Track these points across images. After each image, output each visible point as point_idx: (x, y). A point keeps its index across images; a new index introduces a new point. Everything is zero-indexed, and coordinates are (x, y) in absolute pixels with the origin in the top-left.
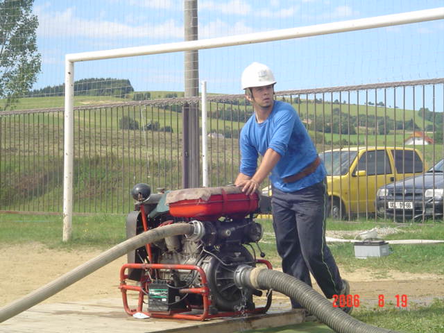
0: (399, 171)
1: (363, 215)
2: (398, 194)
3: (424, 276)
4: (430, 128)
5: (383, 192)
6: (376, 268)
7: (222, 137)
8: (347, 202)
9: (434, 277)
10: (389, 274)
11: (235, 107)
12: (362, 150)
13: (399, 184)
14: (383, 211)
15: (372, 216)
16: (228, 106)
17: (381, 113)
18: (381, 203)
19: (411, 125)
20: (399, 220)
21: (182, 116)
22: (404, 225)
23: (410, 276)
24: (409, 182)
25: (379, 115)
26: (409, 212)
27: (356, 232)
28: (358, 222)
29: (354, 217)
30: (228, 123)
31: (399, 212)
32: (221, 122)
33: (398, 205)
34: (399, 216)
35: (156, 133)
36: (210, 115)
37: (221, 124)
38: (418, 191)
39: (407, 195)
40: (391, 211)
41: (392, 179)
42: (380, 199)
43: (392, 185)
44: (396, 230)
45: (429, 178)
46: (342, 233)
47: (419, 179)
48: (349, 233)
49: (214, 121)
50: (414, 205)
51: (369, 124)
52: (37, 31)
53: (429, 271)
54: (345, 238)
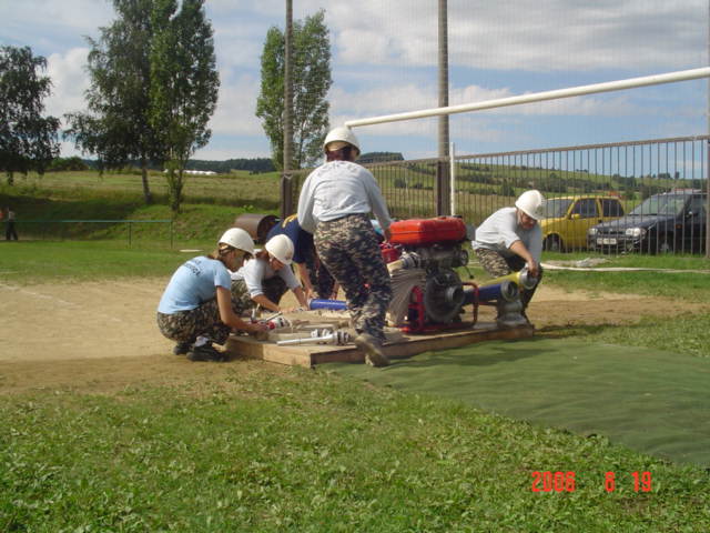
0: (606, 215)
1: (577, 249)
2: (604, 233)
3: (629, 297)
4: (622, 189)
5: (593, 231)
6: (590, 290)
7: (467, 194)
8: (564, 238)
9: (637, 297)
10: (601, 294)
11: (477, 173)
12: (577, 198)
13: (606, 225)
14: (592, 246)
15: (585, 249)
16: (472, 172)
17: (585, 178)
18: (591, 239)
19: (607, 186)
20: (606, 253)
21: (436, 178)
22: (609, 256)
23: (617, 296)
24: (614, 223)
25: (584, 178)
26: (613, 246)
27: (572, 262)
28: (573, 254)
29: (570, 251)
30: (472, 185)
31: (606, 246)
32: (467, 184)
33: (606, 241)
34: (605, 250)
35: (421, 192)
36: (458, 178)
37: (467, 185)
38: (620, 230)
39: (613, 233)
40: (599, 246)
41: (600, 222)
42: (590, 236)
43: (601, 225)
44: (603, 260)
45: (629, 220)
46: (561, 262)
47: (622, 221)
48: (567, 263)
49: (461, 183)
50: (617, 241)
51: (577, 186)
52: (329, 110)
53: (633, 292)
54: (564, 265)
